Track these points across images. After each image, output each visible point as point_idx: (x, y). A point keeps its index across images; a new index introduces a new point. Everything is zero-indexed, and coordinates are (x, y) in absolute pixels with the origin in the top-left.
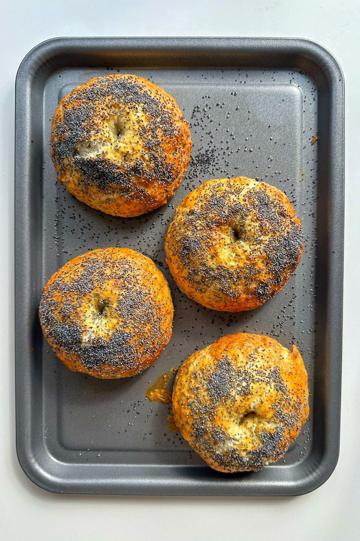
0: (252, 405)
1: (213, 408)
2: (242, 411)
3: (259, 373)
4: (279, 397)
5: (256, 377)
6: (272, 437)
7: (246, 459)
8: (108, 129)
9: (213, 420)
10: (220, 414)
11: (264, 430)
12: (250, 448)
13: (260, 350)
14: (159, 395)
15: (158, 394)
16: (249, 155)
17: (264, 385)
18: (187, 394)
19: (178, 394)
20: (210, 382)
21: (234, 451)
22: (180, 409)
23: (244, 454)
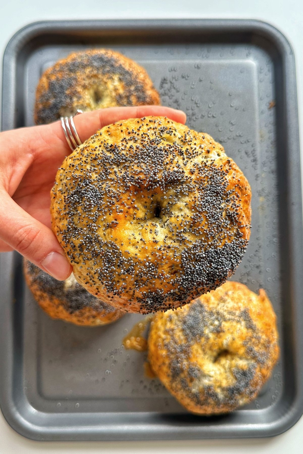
0: (225, 342)
1: (189, 346)
2: (216, 348)
3: (230, 313)
4: (250, 334)
5: (228, 316)
6: (244, 374)
7: (221, 396)
8: (88, 97)
9: (188, 358)
10: (195, 352)
11: (237, 366)
12: (224, 384)
13: (230, 293)
14: (135, 343)
15: (133, 342)
16: (212, 121)
17: (234, 323)
18: (163, 336)
19: (154, 337)
20: (185, 322)
21: (209, 388)
22: (157, 350)
23: (218, 391)
